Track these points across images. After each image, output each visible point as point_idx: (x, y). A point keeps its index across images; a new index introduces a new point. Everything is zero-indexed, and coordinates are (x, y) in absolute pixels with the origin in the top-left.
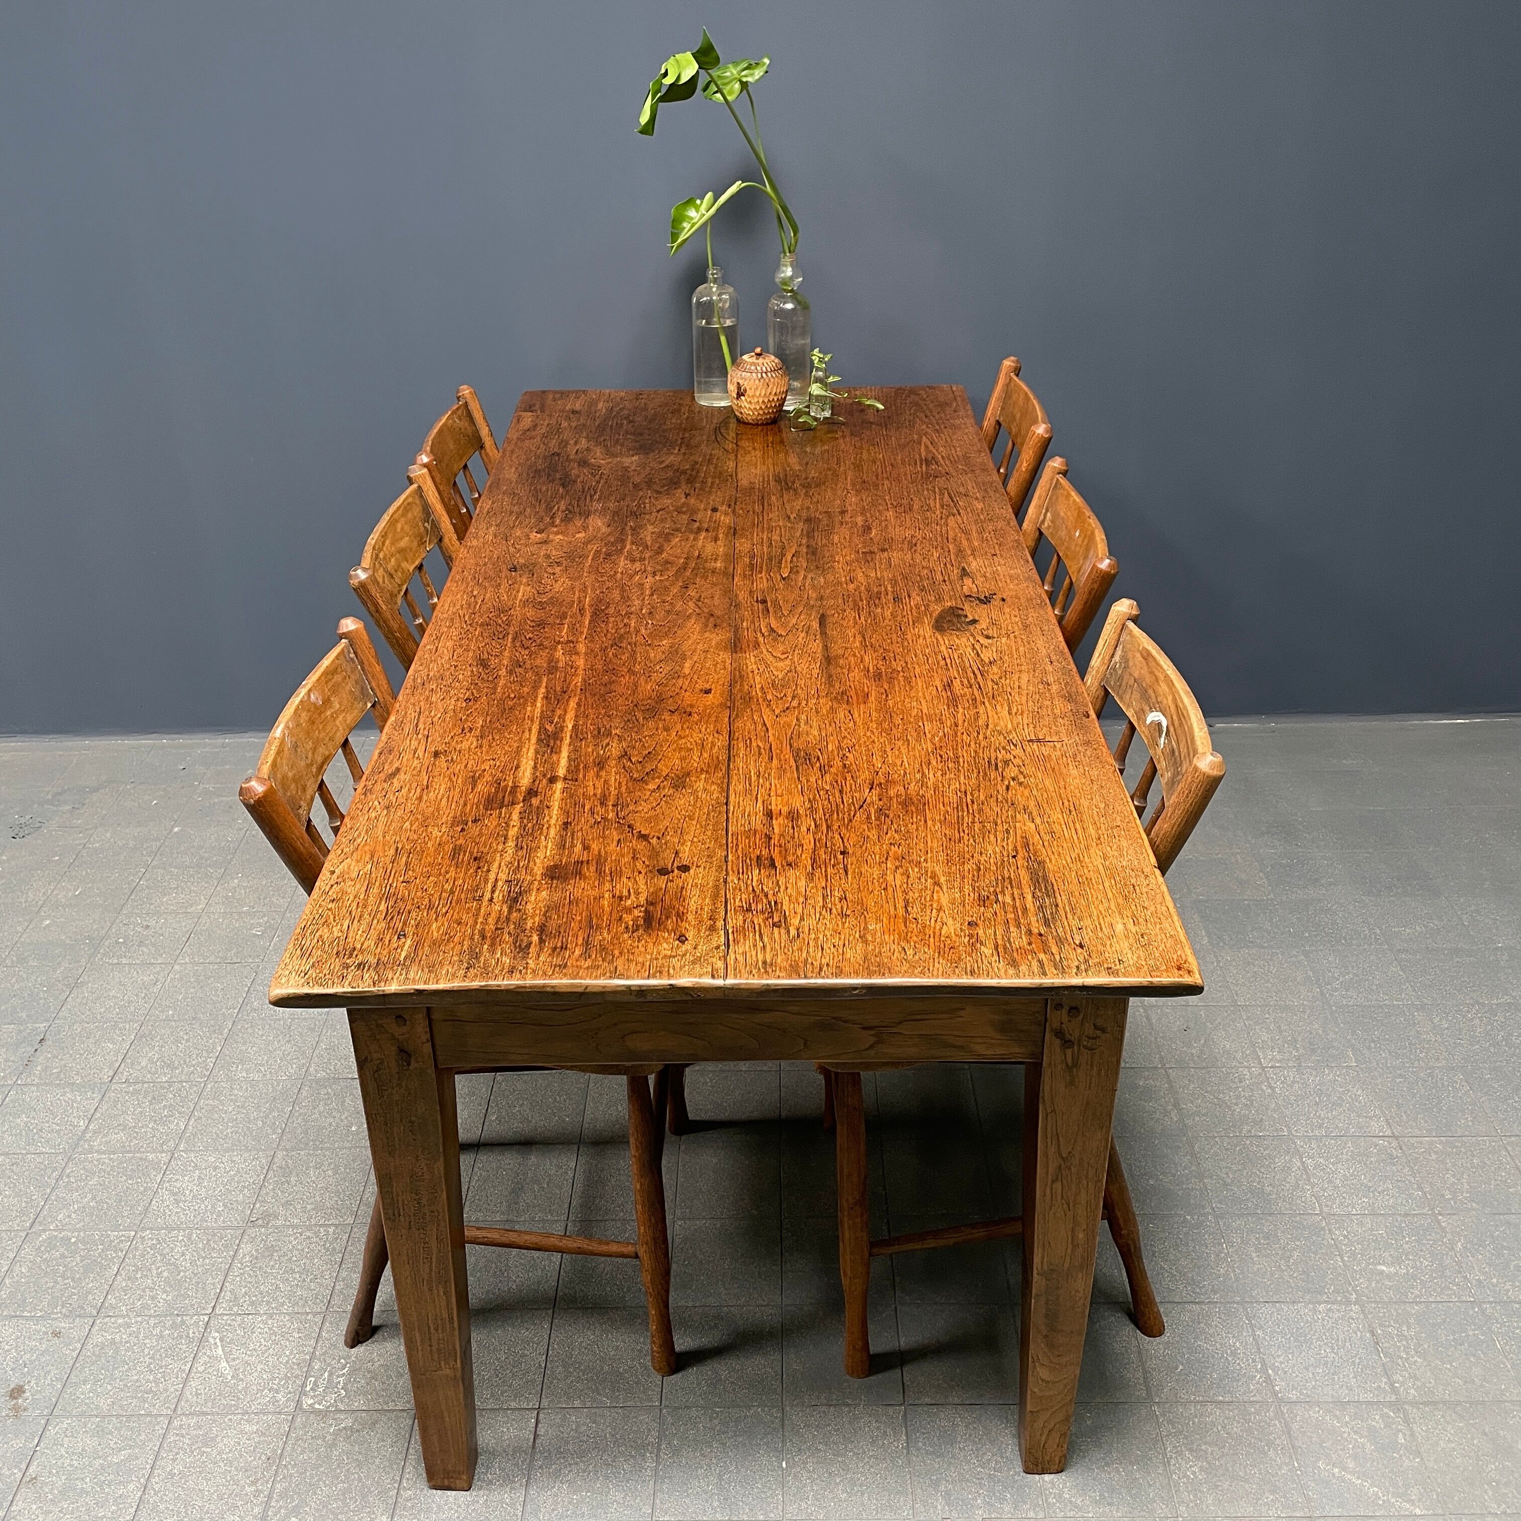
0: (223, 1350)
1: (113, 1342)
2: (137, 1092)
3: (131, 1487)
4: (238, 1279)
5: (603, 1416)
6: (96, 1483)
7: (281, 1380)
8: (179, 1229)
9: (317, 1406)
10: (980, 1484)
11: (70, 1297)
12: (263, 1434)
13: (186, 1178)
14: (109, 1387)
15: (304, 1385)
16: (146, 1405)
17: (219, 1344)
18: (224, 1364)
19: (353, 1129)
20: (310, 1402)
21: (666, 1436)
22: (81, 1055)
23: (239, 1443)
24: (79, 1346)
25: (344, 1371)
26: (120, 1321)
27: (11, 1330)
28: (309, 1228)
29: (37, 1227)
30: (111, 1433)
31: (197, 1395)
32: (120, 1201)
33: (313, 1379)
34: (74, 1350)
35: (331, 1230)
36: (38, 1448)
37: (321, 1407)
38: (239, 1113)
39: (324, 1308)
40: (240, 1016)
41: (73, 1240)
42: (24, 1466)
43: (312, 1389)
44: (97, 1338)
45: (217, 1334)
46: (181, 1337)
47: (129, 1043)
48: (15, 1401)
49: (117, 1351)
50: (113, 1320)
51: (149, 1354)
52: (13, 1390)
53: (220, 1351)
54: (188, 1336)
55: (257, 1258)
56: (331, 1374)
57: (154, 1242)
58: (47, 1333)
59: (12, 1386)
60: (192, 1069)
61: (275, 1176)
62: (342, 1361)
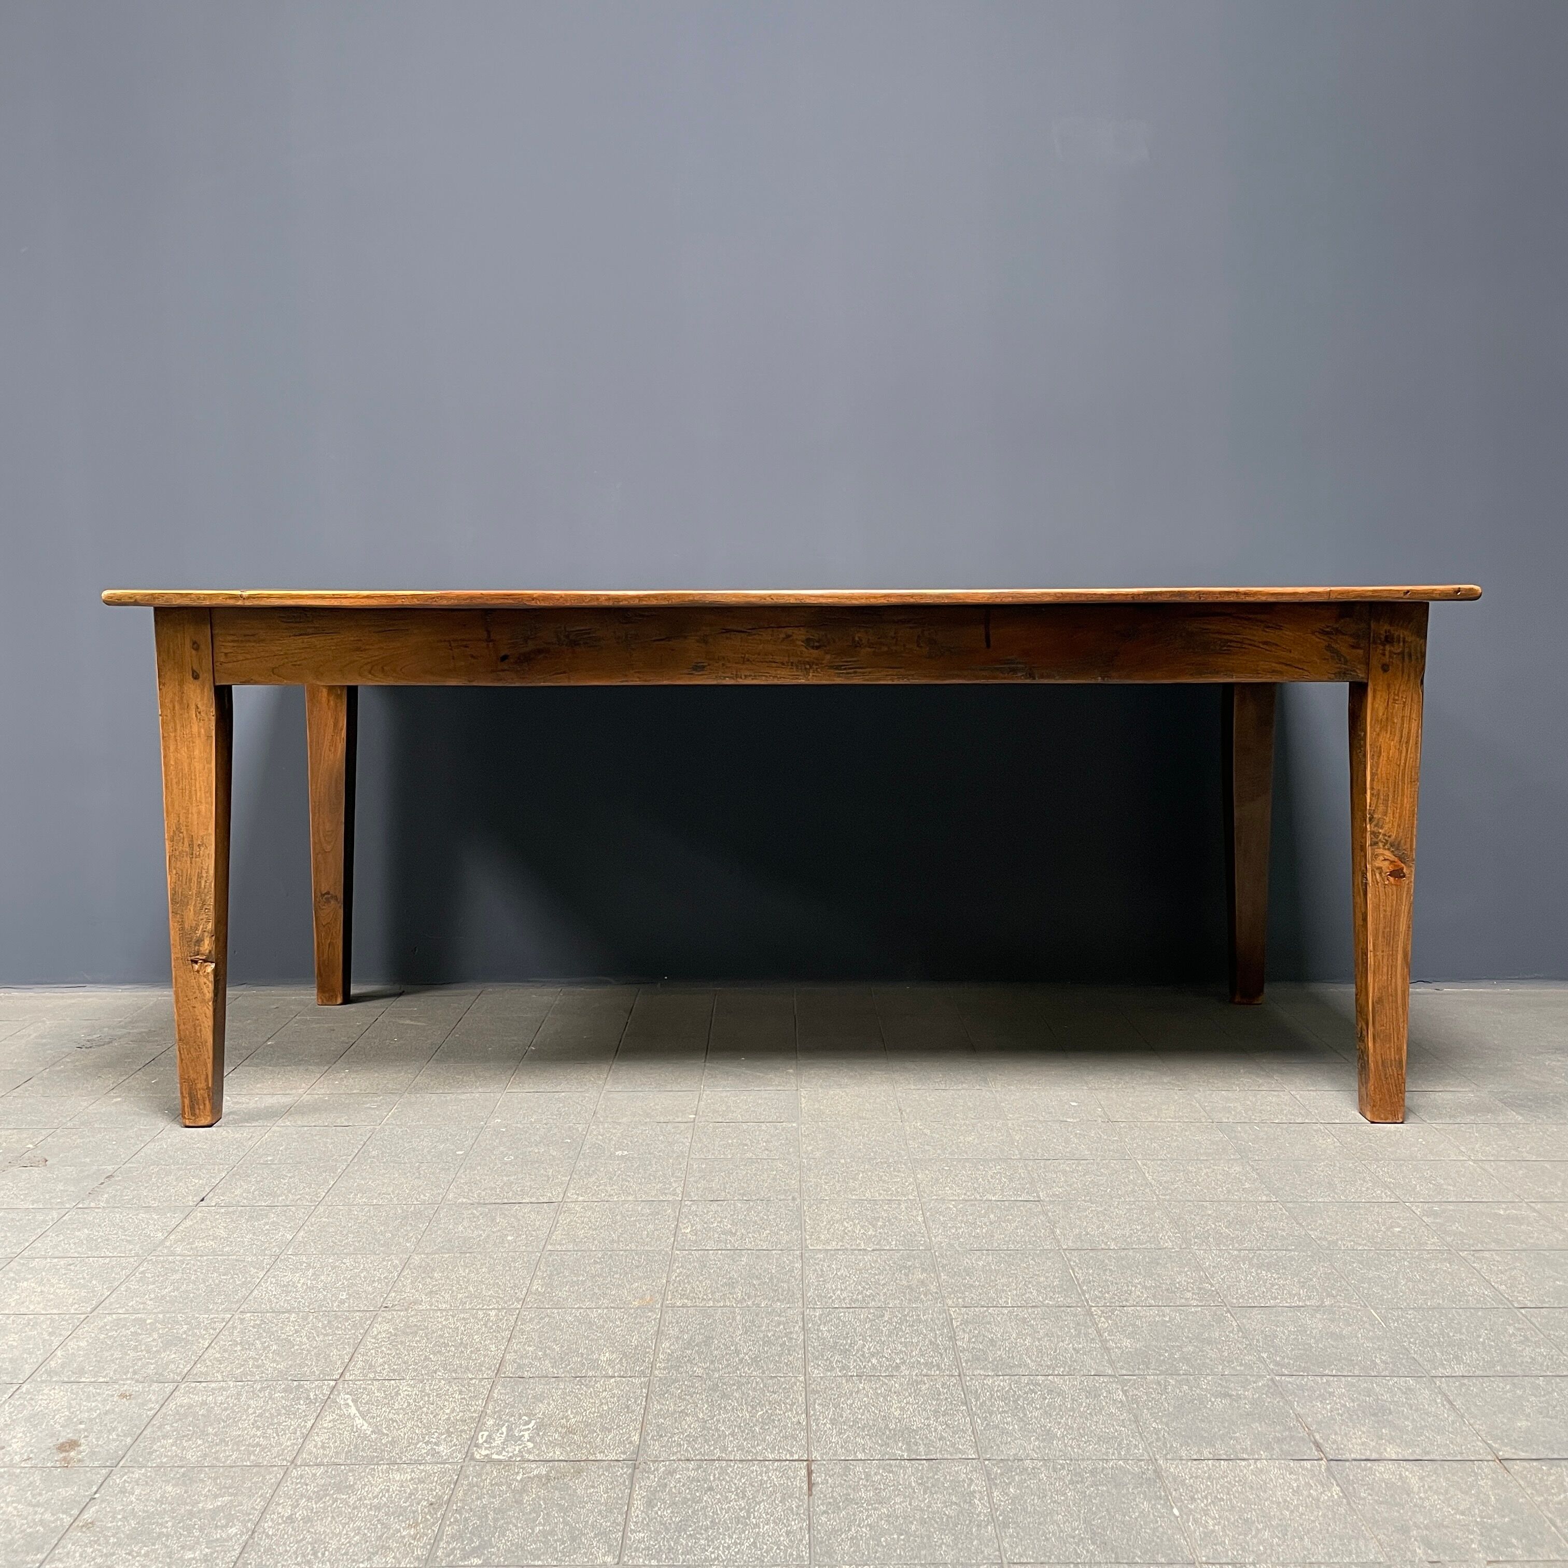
0: (358, 1410)
1: (204, 1403)
2: (227, 1213)
3: (233, 1531)
4: (373, 1351)
5: (900, 1467)
6: (183, 1528)
7: (442, 1434)
8: (288, 1312)
9: (495, 1457)
10: (1468, 1530)
11: (143, 1366)
12: (421, 1481)
13: (297, 1275)
14: (200, 1442)
15: (473, 1438)
16: (252, 1457)
17: (351, 1403)
18: (359, 1421)
19: (509, 1238)
20: (484, 1452)
21: (996, 1484)
22: (158, 1187)
23: (388, 1491)
24: (157, 1407)
25: (530, 1426)
26: (213, 1385)
27: (62, 1393)
28: (464, 1311)
29: (100, 1310)
30: (202, 1481)
31: (323, 1447)
32: (212, 1291)
33: (486, 1433)
34: (151, 1409)
35: (493, 1313)
36: (97, 1496)
37: (501, 1457)
38: (361, 1227)
39: (493, 1375)
40: (356, 1160)
41: (149, 1321)
42: (75, 1512)
43: (485, 1441)
44: (181, 1399)
45: (348, 1396)
46: (299, 1399)
47: (218, 1179)
48: (64, 1454)
49: (210, 1410)
50: (204, 1384)
51: (255, 1413)
52: (62, 1444)
53: (353, 1411)
54: (308, 1398)
55: (395, 1335)
56: (510, 1429)
57: (258, 1322)
58: (113, 1396)
59: (61, 1441)
60: (299, 1196)
61: (413, 1273)
62: (524, 1417)
